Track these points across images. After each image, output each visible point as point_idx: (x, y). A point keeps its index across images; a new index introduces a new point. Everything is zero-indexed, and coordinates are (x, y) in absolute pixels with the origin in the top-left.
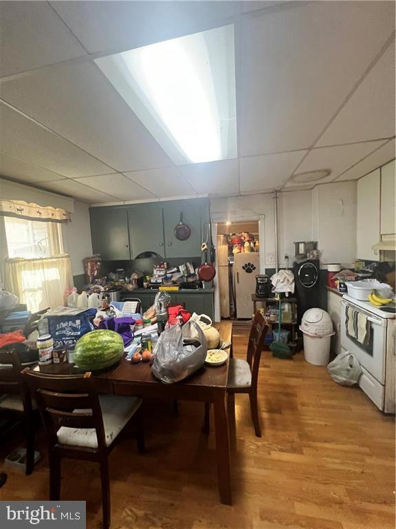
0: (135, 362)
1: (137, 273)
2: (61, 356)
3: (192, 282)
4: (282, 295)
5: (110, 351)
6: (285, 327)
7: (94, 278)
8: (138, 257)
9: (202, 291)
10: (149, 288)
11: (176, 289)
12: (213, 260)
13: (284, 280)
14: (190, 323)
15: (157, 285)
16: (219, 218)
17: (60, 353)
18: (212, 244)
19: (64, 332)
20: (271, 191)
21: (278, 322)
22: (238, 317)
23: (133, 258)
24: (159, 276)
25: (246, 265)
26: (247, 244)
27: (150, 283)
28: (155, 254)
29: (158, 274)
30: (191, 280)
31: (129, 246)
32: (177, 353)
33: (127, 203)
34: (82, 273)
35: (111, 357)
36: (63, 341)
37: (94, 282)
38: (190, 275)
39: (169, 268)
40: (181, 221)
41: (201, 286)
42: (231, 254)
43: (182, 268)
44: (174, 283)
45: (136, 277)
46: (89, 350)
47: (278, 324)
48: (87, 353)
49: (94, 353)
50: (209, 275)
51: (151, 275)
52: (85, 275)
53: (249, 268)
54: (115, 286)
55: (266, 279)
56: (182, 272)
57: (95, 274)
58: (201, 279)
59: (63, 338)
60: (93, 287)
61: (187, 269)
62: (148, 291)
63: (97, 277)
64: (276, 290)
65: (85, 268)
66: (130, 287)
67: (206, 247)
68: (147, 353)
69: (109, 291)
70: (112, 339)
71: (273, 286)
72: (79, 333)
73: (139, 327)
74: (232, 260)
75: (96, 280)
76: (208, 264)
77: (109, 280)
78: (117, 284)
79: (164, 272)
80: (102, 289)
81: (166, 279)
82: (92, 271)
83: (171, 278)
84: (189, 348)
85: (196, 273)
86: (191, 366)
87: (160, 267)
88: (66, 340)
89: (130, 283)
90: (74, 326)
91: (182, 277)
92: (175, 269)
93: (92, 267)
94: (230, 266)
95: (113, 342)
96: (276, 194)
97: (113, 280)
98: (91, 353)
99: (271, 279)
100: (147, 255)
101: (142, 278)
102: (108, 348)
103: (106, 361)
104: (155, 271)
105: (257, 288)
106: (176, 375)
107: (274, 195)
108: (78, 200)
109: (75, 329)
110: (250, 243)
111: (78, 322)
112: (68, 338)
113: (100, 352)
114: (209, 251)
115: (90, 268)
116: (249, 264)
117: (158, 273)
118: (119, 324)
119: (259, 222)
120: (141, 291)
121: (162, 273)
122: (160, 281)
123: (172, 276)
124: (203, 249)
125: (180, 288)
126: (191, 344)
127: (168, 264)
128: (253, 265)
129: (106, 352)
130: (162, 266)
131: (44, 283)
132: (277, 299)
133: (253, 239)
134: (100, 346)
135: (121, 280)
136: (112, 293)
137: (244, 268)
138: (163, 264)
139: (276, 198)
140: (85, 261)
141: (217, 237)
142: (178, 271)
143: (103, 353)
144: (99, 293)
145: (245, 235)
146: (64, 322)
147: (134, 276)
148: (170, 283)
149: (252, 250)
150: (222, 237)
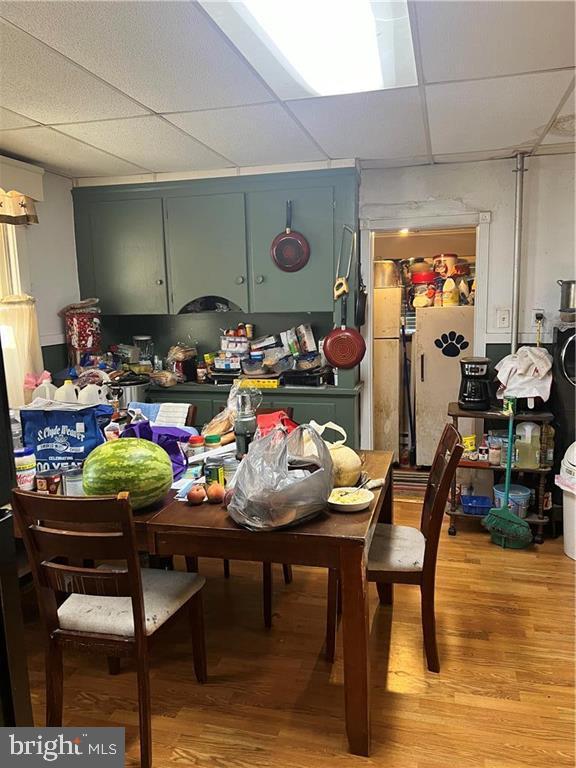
0: (194, 502)
1: (182, 347)
2: (53, 487)
3: (310, 371)
4: (520, 404)
5: (149, 474)
6: (522, 479)
7: (86, 354)
8: (184, 311)
9: (331, 390)
10: (209, 381)
11: (273, 384)
12: (361, 319)
13: (527, 371)
14: (302, 430)
15: (228, 376)
16: (382, 219)
17: (49, 482)
18: (360, 281)
19: (52, 446)
20: (510, 153)
21: (506, 466)
22: (419, 462)
23: (175, 311)
24: (234, 355)
25: (444, 336)
26: (449, 285)
27: (213, 369)
28: (225, 302)
29: (231, 351)
30: (306, 365)
31: (165, 282)
32: (276, 475)
33: (161, 179)
34: (60, 341)
35: (152, 487)
36: (50, 462)
37: (85, 363)
38: (305, 355)
39: (256, 336)
40: (289, 225)
41: (330, 380)
42: (408, 309)
43: (287, 338)
44: (269, 372)
45: (180, 356)
46: (112, 469)
47: (503, 471)
48: (109, 474)
49: (122, 475)
50: (350, 355)
51: (216, 352)
52: (66, 347)
53: (451, 344)
54: (133, 373)
55: (485, 367)
56: (286, 348)
57: (89, 344)
58: (331, 364)
59: (51, 458)
60: (84, 372)
61: (299, 341)
62: (208, 387)
63: (93, 352)
64: (506, 393)
65: (66, 329)
66: (168, 378)
67: (344, 288)
68: (216, 488)
69: (121, 383)
70: (154, 455)
71: (499, 383)
72: (82, 449)
73: (196, 449)
74: (412, 325)
75: (92, 358)
76: (347, 330)
77: (117, 359)
78: (136, 370)
79: (246, 345)
80: (106, 377)
81: (251, 361)
82: (82, 336)
83: (261, 361)
84: (299, 474)
85: (321, 351)
86: (301, 503)
87: (236, 334)
88: (56, 463)
89: (164, 368)
90: (73, 434)
91: (286, 358)
92: (271, 340)
93: (82, 329)
94: (406, 339)
95: (156, 459)
96: (522, 159)
97: (126, 361)
98: (116, 475)
99: (497, 367)
100: (208, 304)
101: (195, 357)
102: (148, 470)
103: (143, 493)
104: (224, 343)
105: (463, 389)
106: (274, 515)
107: (516, 163)
108: (52, 171)
109: (73, 441)
110: (457, 284)
111: (80, 427)
112: (60, 458)
113: (132, 474)
114: (352, 297)
115: (76, 329)
116: (452, 334)
117: (233, 348)
118: (160, 436)
119: (478, 228)
120: (192, 387)
121: (242, 348)
122: (235, 365)
123: (263, 356)
124: (337, 293)
125: (282, 383)
126: (303, 468)
127: (254, 329)
128: (461, 338)
129: (143, 476)
130: (242, 332)
132: (506, 413)
133: (465, 271)
134: (132, 463)
135: (144, 362)
136: (128, 388)
137: (438, 343)
138: (243, 327)
139: (522, 170)
140: (66, 315)
141: (375, 265)
142: (279, 344)
143: (138, 476)
144: (100, 385)
145: (449, 262)
146: (52, 427)
147: (177, 354)
148: (259, 371)
149: (462, 300)
150: (388, 266)
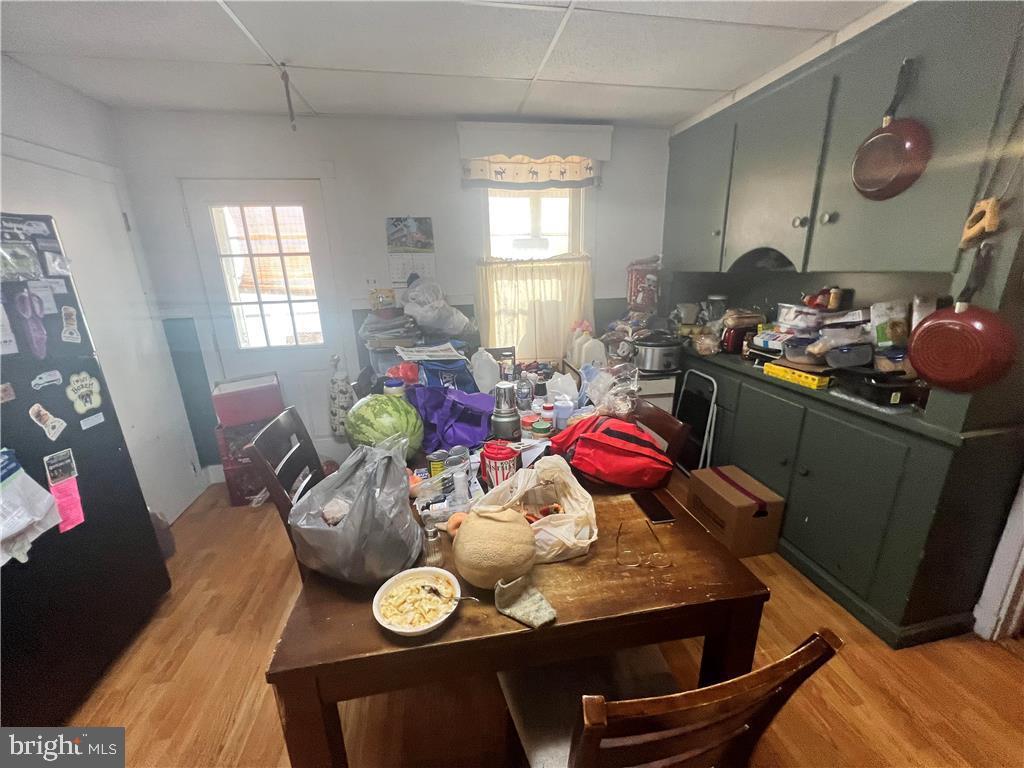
11: (812, 382)
23: (727, 267)
24: (790, 330)
27: (752, 344)
29: (787, 324)
30: (885, 365)
31: (722, 232)
33: (741, 96)
45: (730, 322)
67: (984, 222)
76: (968, 312)
79: (813, 318)
87: (811, 303)
104: (783, 312)
117: (790, 321)
124: (968, 234)
131: (533, 304)
138: (826, 292)
147: (727, 320)
148: (801, 360)
